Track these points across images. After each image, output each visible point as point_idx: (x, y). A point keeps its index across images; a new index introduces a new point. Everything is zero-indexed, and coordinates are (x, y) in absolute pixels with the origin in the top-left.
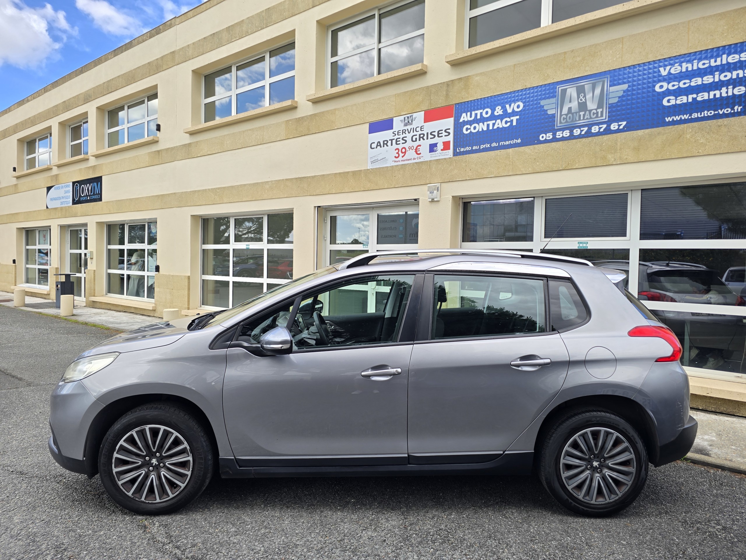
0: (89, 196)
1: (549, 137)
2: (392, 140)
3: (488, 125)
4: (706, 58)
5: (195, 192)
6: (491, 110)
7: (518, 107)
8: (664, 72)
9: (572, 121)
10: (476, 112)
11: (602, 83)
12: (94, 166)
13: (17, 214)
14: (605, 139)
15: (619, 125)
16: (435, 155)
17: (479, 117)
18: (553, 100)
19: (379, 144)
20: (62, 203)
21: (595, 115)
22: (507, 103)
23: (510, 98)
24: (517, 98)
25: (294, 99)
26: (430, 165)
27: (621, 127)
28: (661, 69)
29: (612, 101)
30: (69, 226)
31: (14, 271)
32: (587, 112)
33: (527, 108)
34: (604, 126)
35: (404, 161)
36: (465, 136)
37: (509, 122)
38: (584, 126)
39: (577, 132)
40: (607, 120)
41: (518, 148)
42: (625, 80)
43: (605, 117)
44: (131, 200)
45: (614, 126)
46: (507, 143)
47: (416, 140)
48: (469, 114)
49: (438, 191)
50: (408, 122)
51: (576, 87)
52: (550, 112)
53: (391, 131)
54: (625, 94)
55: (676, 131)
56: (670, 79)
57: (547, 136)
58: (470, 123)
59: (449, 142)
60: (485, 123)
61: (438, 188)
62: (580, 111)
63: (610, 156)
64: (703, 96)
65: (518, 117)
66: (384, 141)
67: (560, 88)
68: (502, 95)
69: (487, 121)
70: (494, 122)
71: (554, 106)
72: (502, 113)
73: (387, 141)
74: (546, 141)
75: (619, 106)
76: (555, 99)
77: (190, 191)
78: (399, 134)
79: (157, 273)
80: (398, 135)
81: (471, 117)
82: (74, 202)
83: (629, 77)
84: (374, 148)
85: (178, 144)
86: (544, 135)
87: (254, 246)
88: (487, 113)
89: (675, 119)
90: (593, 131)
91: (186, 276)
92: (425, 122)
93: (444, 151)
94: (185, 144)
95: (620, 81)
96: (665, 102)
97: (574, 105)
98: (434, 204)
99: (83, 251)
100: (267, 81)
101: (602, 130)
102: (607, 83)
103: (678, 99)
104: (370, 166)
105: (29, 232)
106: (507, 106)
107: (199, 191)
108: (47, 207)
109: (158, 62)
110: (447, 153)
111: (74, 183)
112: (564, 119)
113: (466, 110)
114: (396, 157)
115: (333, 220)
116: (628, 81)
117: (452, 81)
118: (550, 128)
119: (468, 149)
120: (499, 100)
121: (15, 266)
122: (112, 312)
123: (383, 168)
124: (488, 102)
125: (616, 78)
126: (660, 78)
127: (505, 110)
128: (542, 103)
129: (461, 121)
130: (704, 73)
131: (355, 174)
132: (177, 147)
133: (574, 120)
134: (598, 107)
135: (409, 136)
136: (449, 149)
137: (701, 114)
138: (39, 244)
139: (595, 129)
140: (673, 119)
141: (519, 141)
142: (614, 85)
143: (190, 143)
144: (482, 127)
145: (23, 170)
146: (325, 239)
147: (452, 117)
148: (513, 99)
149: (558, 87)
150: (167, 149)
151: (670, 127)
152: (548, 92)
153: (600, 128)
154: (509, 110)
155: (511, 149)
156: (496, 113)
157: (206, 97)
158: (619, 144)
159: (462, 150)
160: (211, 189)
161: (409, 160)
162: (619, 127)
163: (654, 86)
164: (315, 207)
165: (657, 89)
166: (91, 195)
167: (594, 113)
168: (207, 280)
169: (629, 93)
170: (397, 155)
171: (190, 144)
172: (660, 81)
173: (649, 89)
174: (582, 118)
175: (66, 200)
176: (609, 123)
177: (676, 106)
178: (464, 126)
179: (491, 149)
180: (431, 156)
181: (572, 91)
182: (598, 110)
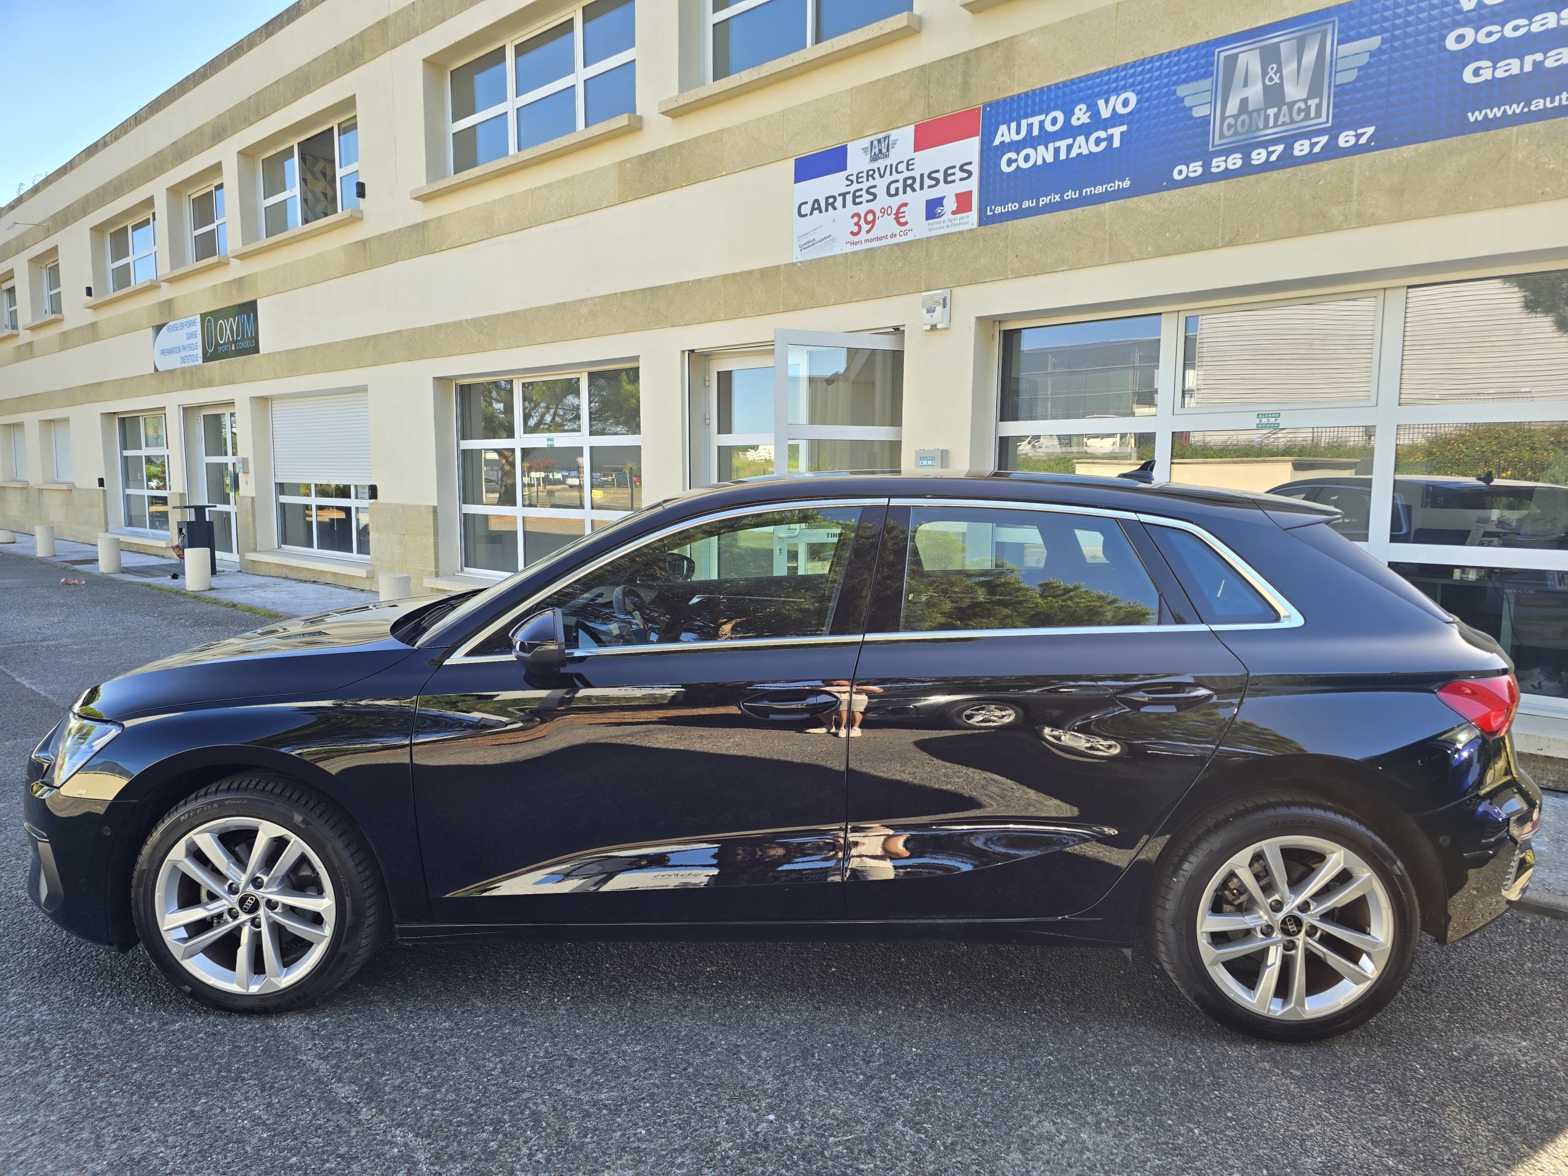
0: (235, 342)
1: (1195, 171)
2: (844, 195)
3: (1057, 151)
5: (438, 327)
6: (1064, 113)
7: (1125, 103)
9: (1249, 131)
10: (1030, 120)
11: (1320, 35)
12: (241, 278)
13: (100, 384)
14: (1325, 169)
15: (1358, 136)
16: (938, 226)
17: (1036, 132)
18: (1206, 84)
19: (816, 206)
20: (183, 360)
21: (1303, 114)
22: (1099, 95)
23: (1107, 83)
24: (1122, 83)
25: (635, 112)
26: (927, 248)
27: (1363, 140)
29: (1342, 79)
30: (200, 407)
31: (102, 501)
32: (1285, 108)
33: (1147, 104)
34: (1324, 139)
35: (871, 240)
36: (1005, 177)
38: (1275, 142)
39: (1259, 157)
40: (1330, 124)
41: (1123, 201)
42: (1374, 27)
43: (1325, 119)
44: (315, 348)
45: (1346, 139)
46: (1100, 189)
47: (897, 194)
48: (1013, 125)
49: (944, 307)
50: (880, 151)
51: (1260, 48)
52: (1197, 113)
53: (844, 174)
54: (1373, 60)
55: (1491, 144)
56: (1482, 18)
57: (1191, 169)
58: (1017, 147)
59: (970, 193)
60: (1051, 146)
61: (945, 300)
62: (1268, 104)
63: (1334, 211)
64: (1561, 57)
65: (1124, 128)
66: (827, 198)
67: (1222, 54)
68: (1089, 77)
69: (1054, 141)
70: (1070, 141)
71: (1207, 97)
72: (1089, 121)
73: (834, 198)
74: (1188, 182)
75: (1358, 90)
76: (1210, 80)
77: (431, 327)
78: (860, 180)
79: (373, 501)
80: (858, 182)
81: (1018, 132)
82: (207, 358)
83: (1386, 19)
84: (806, 215)
85: (402, 224)
86: (1183, 168)
87: (562, 440)
88: (1054, 121)
89: (1491, 116)
90: (1297, 153)
91: (427, 507)
92: (915, 151)
93: (959, 216)
94: (416, 225)
95: (1363, 30)
96: (1468, 77)
97: (1255, 92)
98: (935, 334)
99: (229, 459)
100: (581, 74)
101: (1317, 149)
102: (1333, 34)
103: (1498, 66)
104: (798, 256)
105: (127, 422)
106: (1101, 103)
107: (447, 325)
108: (156, 370)
109: (353, 46)
110: (965, 220)
111: (203, 316)
112: (1230, 126)
113: (1007, 117)
114: (853, 234)
115: (725, 379)
116: (1382, 27)
117: (977, 49)
118: (1199, 150)
119: (1012, 207)
120: (1081, 90)
121: (104, 491)
122: (289, 583)
123: (826, 258)
124: (1057, 96)
125: (1352, 23)
126: (1458, 18)
127: (1095, 113)
128: (1181, 90)
129: (996, 142)
131: (766, 275)
132: (399, 230)
133: (1254, 128)
134: (1310, 96)
135: (881, 184)
136: (970, 210)
137: (1552, 102)
138: (147, 446)
139: (1302, 148)
140: (1486, 114)
141: (1127, 184)
142: (1349, 39)
143: (425, 222)
144: (1043, 154)
145: (107, 293)
146: (707, 421)
147: (978, 134)
148: (1114, 85)
149: (1217, 51)
150: (381, 237)
151: (1478, 135)
152: (1193, 64)
153: (1313, 145)
154: (1105, 114)
155: (1107, 204)
156: (1075, 122)
157: (455, 119)
158: (1356, 181)
159: (999, 210)
160: (472, 319)
161: (881, 239)
162: (1357, 141)
163: (1444, 38)
164: (683, 352)
165: (1451, 44)
166: (237, 341)
167: (1299, 108)
168: (474, 515)
169: (1384, 57)
170: (856, 229)
171: (424, 225)
172: (1457, 25)
173: (1431, 46)
174: (1271, 123)
175: (191, 353)
176: (1333, 133)
177: (1493, 82)
178: (1004, 154)
179: (1064, 206)
180: (930, 227)
181: (1249, 60)
182: (1310, 102)
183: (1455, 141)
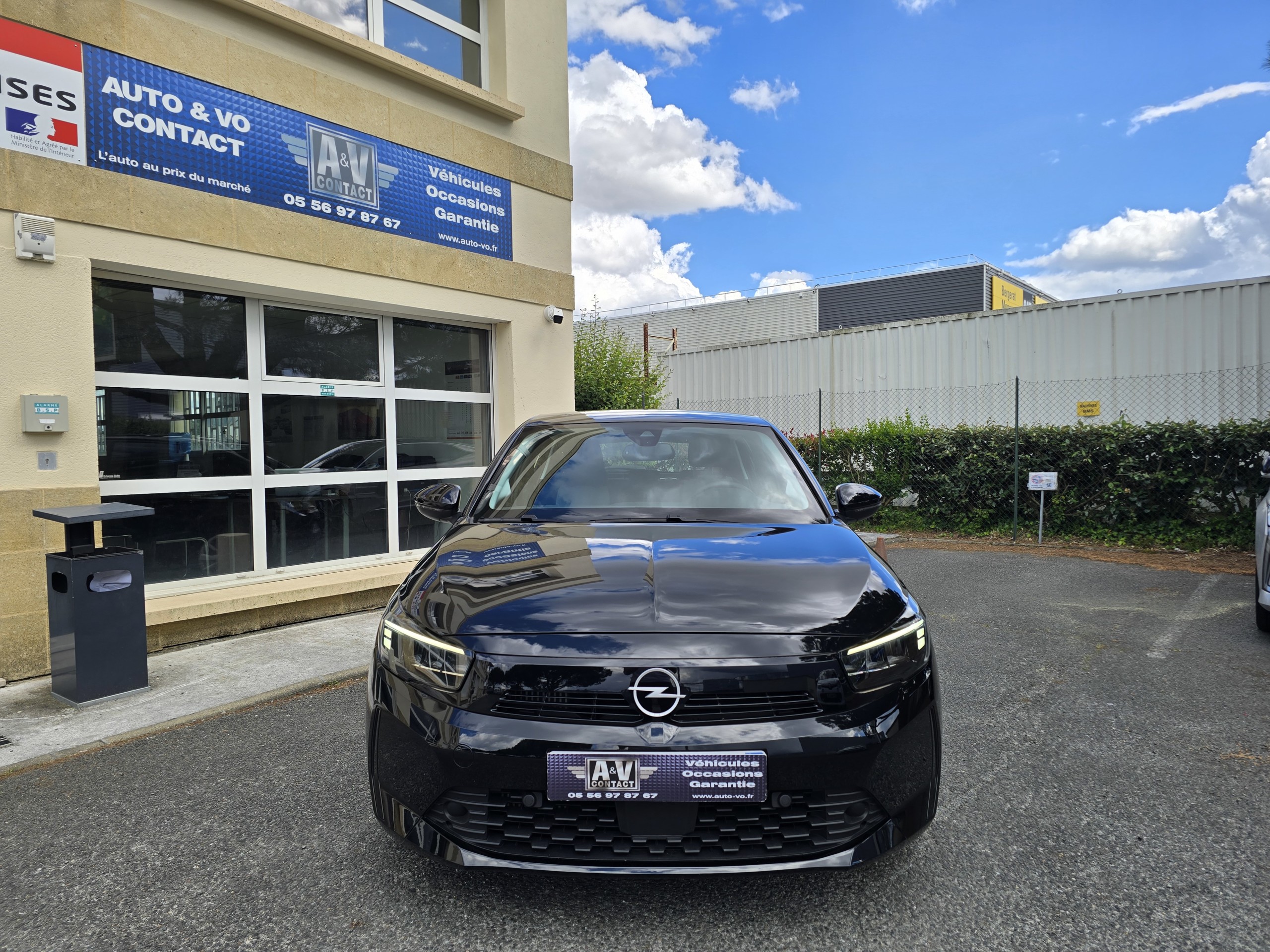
1: (300, 203)
3: (178, 132)
4: (467, 177)
6: (183, 102)
7: (241, 124)
8: (434, 175)
9: (333, 191)
10: (145, 89)
11: (368, 150)
14: (380, 236)
15: (394, 223)
16: (27, 143)
17: (153, 103)
18: (302, 143)
21: (364, 195)
22: (216, 105)
23: (222, 98)
24: (232, 104)
26: (15, 163)
27: (395, 227)
28: (431, 167)
29: (383, 184)
32: (353, 186)
33: (259, 134)
34: (376, 217)
36: (119, 130)
37: (224, 144)
38: (351, 206)
39: (341, 211)
40: (378, 209)
41: (245, 202)
42: (395, 162)
43: (375, 204)
45: (387, 221)
46: (224, 184)
51: (335, 138)
52: (298, 161)
54: (396, 181)
55: (449, 254)
56: (440, 185)
57: (297, 200)
58: (131, 106)
59: (74, 127)
60: (171, 124)
62: (344, 180)
64: (469, 222)
65: (242, 144)
67: (312, 128)
68: (204, 83)
69: (175, 122)
70: (192, 130)
71: (305, 154)
72: (208, 121)
74: (294, 208)
75: (391, 195)
76: (304, 142)
81: (132, 93)
83: (399, 160)
86: (291, 197)
88: (172, 103)
89: (447, 239)
90: (362, 219)
93: (59, 144)
95: (389, 160)
96: (437, 213)
97: (335, 165)
98: (33, 266)
101: (373, 221)
102: (375, 153)
103: (449, 214)
106: (218, 112)
110: (68, 152)
112: (321, 182)
113: (117, 71)
116: (398, 164)
118: (301, 188)
119: (127, 161)
120: (197, 90)
124: (173, 83)
125: (384, 152)
126: (430, 179)
127: (214, 118)
128: (285, 138)
129: (107, 89)
130: (468, 194)
133: (336, 190)
134: (367, 186)
136: (75, 144)
137: (468, 242)
139: (365, 217)
140: (445, 237)
141: (247, 189)
142: (383, 162)
144: (162, 128)
147: (81, 71)
149: (307, 123)
151: (445, 247)
152: (291, 122)
153: (371, 218)
154: (223, 122)
155: (232, 199)
156: (193, 113)
158: (395, 250)
159: (113, 159)
162: (392, 226)
163: (426, 187)
165: (428, 191)
167: (361, 191)
169: (400, 183)
172: (430, 183)
173: (422, 189)
174: (347, 193)
176: (382, 214)
177: (446, 221)
178: (117, 107)
179: (186, 183)
180: (15, 140)
181: (328, 141)
182: (367, 190)
183: (435, 246)
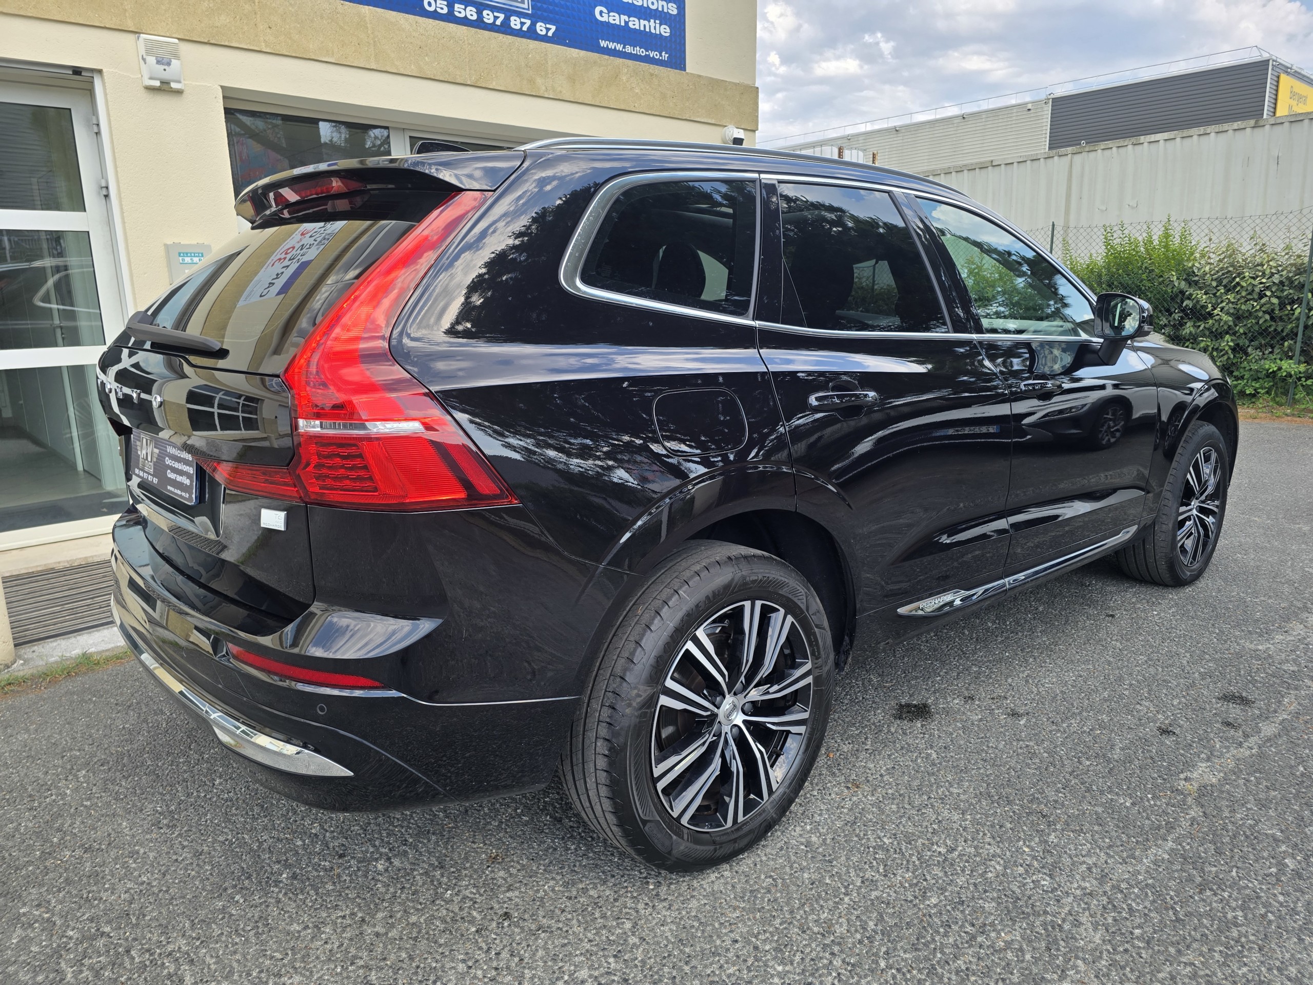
1: (442, 9)
14: (530, 46)
15: (548, 29)
27: (550, 34)
34: (528, 22)
38: (499, 10)
39: (488, 17)
40: (530, 12)
41: (382, 10)
43: (526, 6)
45: (540, 28)
57: (439, 6)
63: (539, 81)
64: (635, 24)
74: (435, 15)
86: (432, 2)
89: (609, 47)
90: (512, 25)
96: (598, 14)
98: (162, 96)
101: (524, 28)
103: (611, 14)
137: (634, 50)
139: (515, 22)
140: (607, 45)
151: (606, 57)
153: (522, 24)
158: (550, 63)
162: (547, 32)
177: (607, 24)
183: (594, 56)
